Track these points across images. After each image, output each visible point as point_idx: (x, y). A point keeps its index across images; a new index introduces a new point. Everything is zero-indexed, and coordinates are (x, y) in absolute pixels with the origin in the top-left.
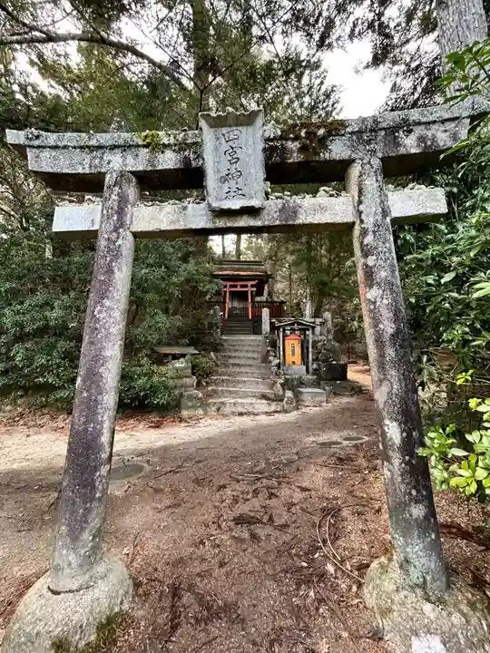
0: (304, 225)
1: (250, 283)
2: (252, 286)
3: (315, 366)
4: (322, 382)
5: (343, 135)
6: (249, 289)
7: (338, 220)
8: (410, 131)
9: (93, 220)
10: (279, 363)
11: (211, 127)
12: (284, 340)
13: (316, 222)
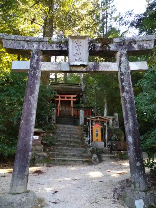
0: (101, 71)
1: (72, 96)
2: (74, 98)
3: (109, 143)
4: (113, 152)
5: (114, 43)
6: (72, 100)
7: (113, 70)
8: (136, 43)
9: (27, 66)
10: (89, 140)
11: (71, 39)
12: (92, 128)
13: (106, 70)
